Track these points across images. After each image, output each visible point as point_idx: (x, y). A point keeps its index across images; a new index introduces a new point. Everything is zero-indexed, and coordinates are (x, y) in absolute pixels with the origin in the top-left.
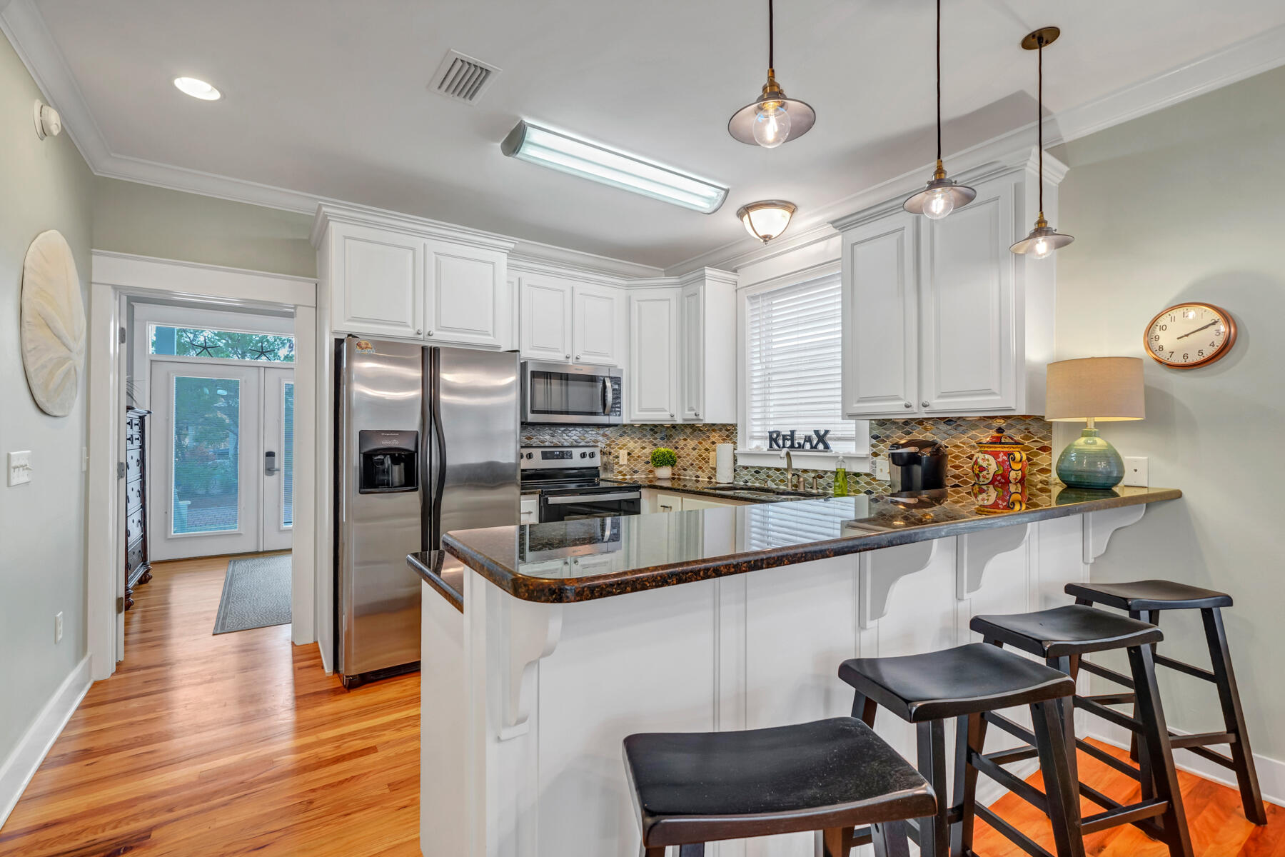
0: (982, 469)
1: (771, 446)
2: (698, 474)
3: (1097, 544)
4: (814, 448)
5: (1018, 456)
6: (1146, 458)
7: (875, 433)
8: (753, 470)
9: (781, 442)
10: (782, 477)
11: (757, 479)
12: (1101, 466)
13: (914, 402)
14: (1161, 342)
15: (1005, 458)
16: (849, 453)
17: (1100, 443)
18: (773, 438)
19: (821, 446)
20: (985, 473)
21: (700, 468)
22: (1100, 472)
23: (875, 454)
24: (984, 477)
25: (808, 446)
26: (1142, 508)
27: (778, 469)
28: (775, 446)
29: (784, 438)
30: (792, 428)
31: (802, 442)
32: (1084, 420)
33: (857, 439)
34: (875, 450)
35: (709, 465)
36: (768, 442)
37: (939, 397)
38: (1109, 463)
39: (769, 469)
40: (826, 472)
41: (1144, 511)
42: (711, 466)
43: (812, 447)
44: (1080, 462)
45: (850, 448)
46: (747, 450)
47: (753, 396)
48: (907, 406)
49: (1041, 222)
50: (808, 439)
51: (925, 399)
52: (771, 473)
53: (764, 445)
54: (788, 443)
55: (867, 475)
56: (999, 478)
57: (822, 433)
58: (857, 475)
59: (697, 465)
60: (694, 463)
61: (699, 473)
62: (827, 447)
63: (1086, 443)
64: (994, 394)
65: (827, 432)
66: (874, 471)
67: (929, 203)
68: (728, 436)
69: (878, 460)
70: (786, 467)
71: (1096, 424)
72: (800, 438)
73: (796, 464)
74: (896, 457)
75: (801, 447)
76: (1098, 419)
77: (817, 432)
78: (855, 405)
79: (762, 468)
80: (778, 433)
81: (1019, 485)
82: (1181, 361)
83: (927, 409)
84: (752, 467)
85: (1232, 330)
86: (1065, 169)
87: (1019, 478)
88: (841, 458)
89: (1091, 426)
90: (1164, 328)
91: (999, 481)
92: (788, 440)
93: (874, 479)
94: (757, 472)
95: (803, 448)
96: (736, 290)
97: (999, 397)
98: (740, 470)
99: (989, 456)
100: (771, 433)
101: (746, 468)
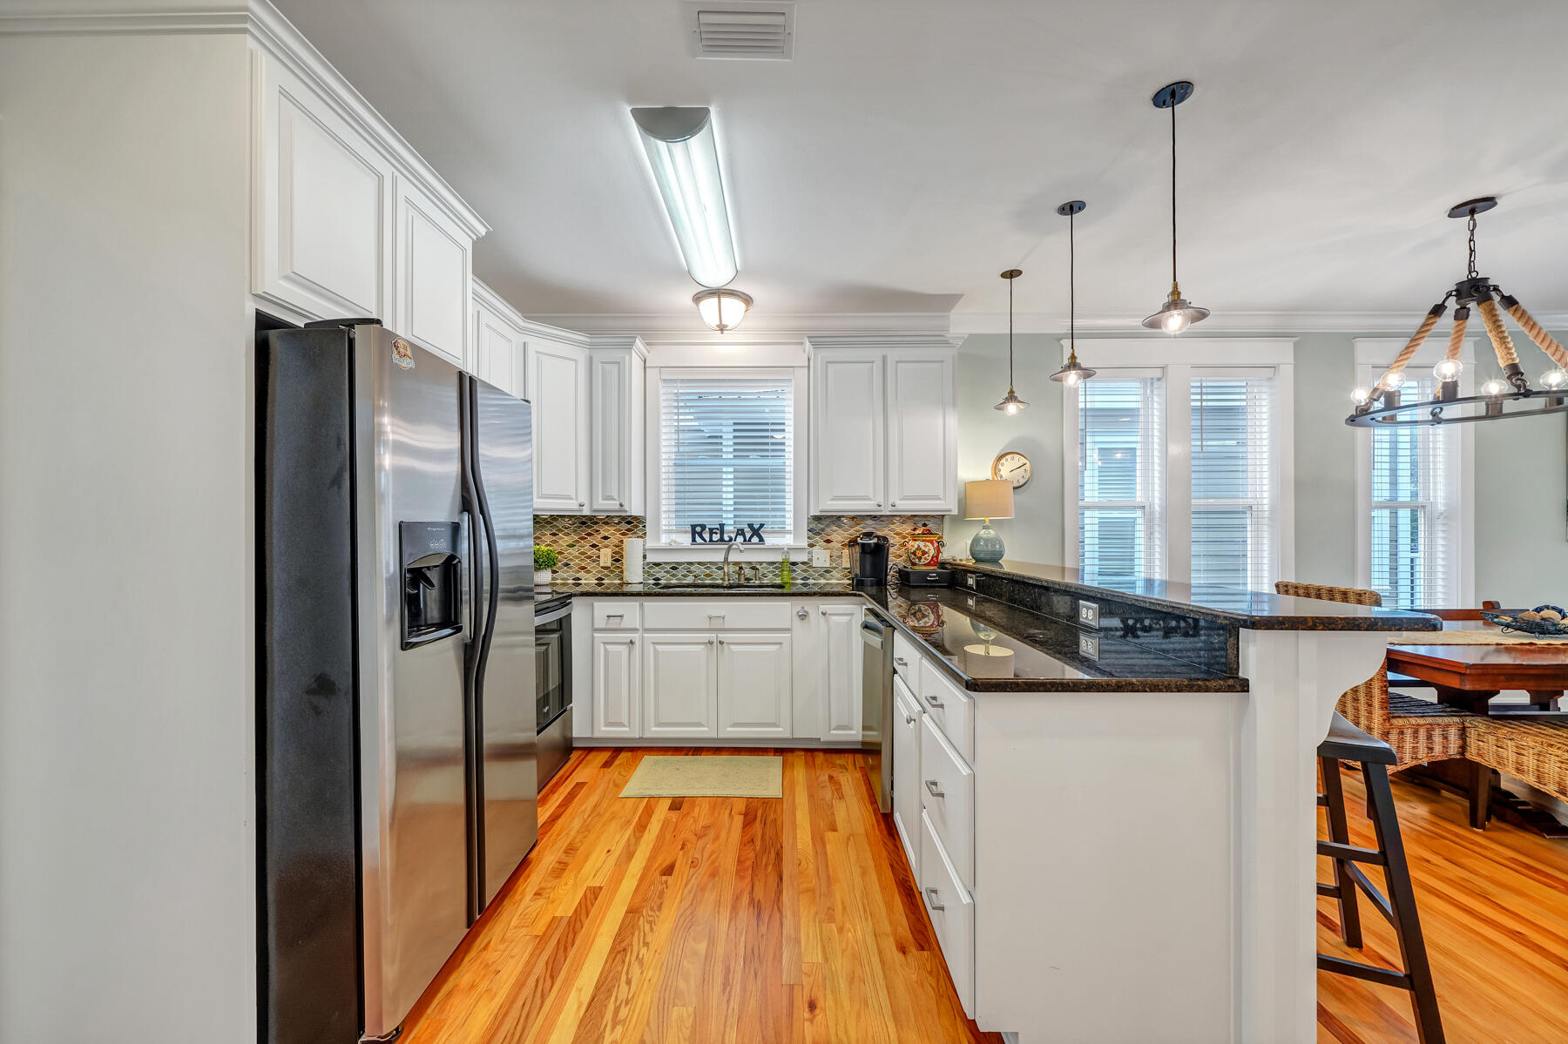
1: (694, 540)
2: (577, 575)
4: (747, 541)
7: (815, 527)
8: (668, 566)
9: (706, 536)
10: (708, 572)
11: (674, 575)
13: (883, 503)
14: (1001, 473)
16: (787, 545)
18: (697, 532)
19: (755, 539)
21: (583, 568)
23: (811, 545)
24: (925, 559)
25: (740, 539)
27: (701, 564)
28: (698, 539)
29: (712, 531)
30: (722, 520)
31: (733, 536)
32: (984, 519)
33: (794, 532)
34: (811, 541)
35: (598, 564)
36: (689, 536)
37: (902, 499)
39: (691, 564)
40: (761, 563)
42: (602, 565)
43: (745, 540)
45: (787, 540)
46: (661, 544)
50: (741, 532)
52: (692, 568)
53: (686, 540)
54: (716, 537)
55: (803, 563)
57: (756, 527)
58: (794, 564)
59: (577, 564)
60: (572, 563)
61: (582, 574)
62: (761, 540)
63: (985, 533)
65: (762, 525)
66: (811, 560)
68: (629, 530)
69: (815, 549)
72: (731, 531)
75: (732, 540)
76: (991, 518)
77: (751, 526)
79: (680, 564)
80: (703, 527)
84: (666, 563)
88: (777, 549)
89: (987, 523)
90: (1002, 465)
92: (716, 533)
93: (811, 567)
94: (674, 568)
95: (735, 541)
96: (645, 368)
97: (939, 501)
98: (649, 568)
99: (929, 544)
100: (693, 527)
101: (657, 565)
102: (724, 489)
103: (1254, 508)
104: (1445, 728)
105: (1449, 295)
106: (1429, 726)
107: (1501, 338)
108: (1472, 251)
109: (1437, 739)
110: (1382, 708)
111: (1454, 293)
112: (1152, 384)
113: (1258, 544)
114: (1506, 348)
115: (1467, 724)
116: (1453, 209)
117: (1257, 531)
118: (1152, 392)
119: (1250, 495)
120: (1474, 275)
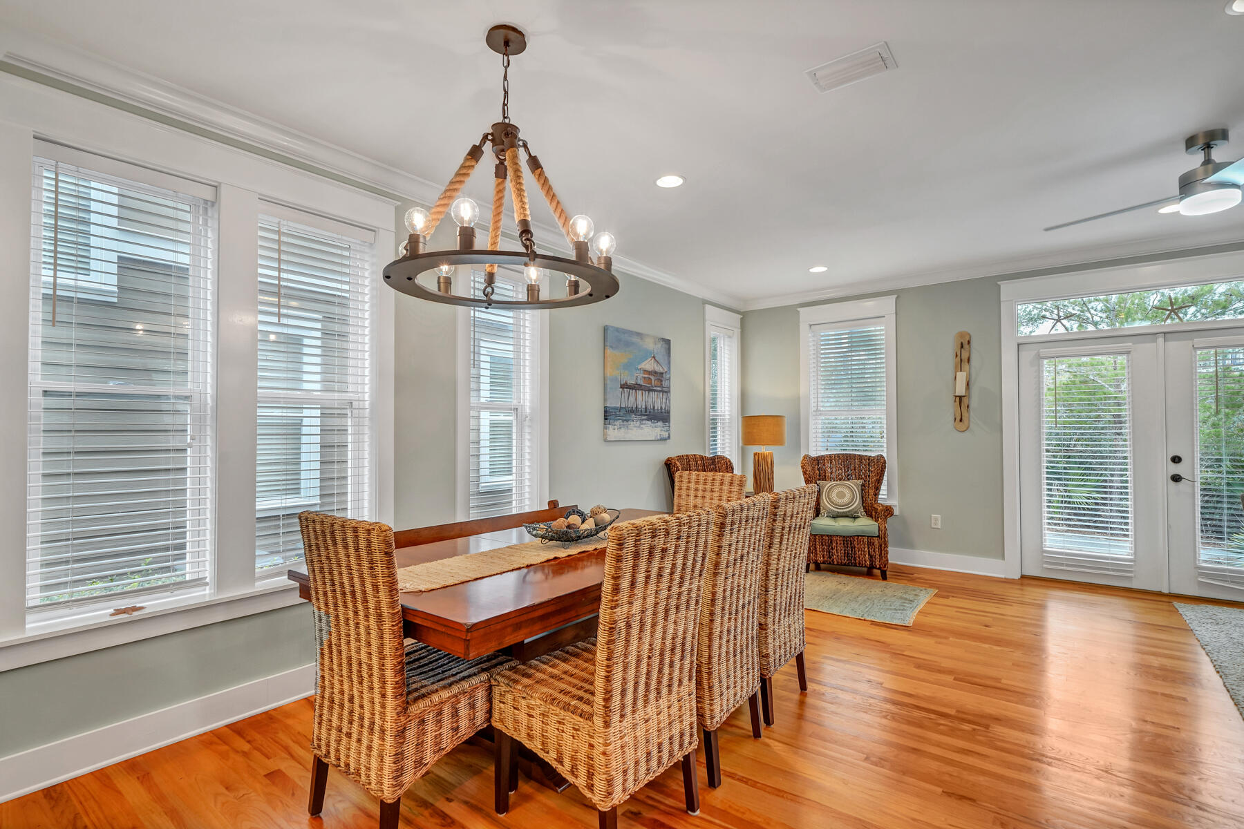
103: (355, 404)
104: (471, 694)
105: (485, 137)
106: (454, 700)
107: (518, 190)
108: (506, 93)
109: (464, 712)
110: (396, 697)
111: (490, 137)
112: (206, 210)
113: (358, 450)
114: (521, 201)
115: (493, 682)
116: (491, 29)
117: (358, 433)
118: (206, 221)
119: (351, 388)
120: (507, 121)
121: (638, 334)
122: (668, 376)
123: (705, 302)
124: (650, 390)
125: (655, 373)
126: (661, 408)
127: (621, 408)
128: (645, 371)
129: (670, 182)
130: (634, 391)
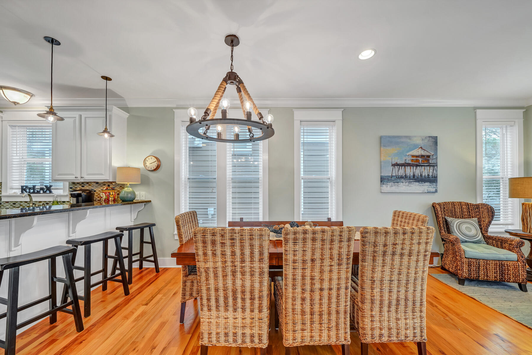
0: (101, 197)
1: (22, 192)
3: (134, 216)
4: (44, 192)
5: (111, 193)
6: (144, 193)
7: (71, 186)
8: (12, 204)
9: (27, 190)
10: (28, 205)
12: (129, 195)
13: (79, 177)
14: (147, 164)
15: (108, 194)
16: (60, 194)
17: (130, 190)
18: (23, 189)
19: (48, 192)
20: (102, 199)
22: (129, 197)
24: (102, 200)
25: (42, 192)
26: (143, 206)
27: (26, 202)
28: (24, 192)
29: (30, 189)
30: (34, 185)
32: (127, 183)
33: (64, 189)
36: (20, 190)
37: (87, 175)
38: (131, 194)
39: (21, 202)
40: (50, 202)
41: (144, 206)
43: (43, 192)
44: (125, 195)
45: (61, 192)
46: (8, 194)
47: (13, 170)
48: (76, 178)
49: (106, 129)
50: (42, 189)
51: (83, 176)
52: (22, 204)
53: (19, 192)
54: (32, 191)
55: (68, 202)
56: (106, 200)
57: (49, 187)
58: (64, 202)
62: (50, 192)
63: (127, 189)
64: (103, 175)
65: (51, 186)
66: (71, 200)
67: (48, 116)
70: (29, 201)
71: (130, 184)
72: (38, 189)
73: (34, 199)
74: (72, 195)
75: (38, 192)
76: (130, 183)
77: (46, 186)
78: (57, 176)
79: (16, 202)
80: (27, 187)
81: (113, 202)
82: (150, 169)
83: (83, 178)
84: (11, 202)
85: (159, 163)
86: (129, 115)
87: (113, 199)
88: (55, 196)
89: (128, 185)
90: (147, 161)
91: (106, 201)
92: (32, 189)
93: (71, 203)
94: (14, 204)
95: (39, 193)
96: (2, 121)
97: (104, 176)
98: (4, 204)
99: (104, 194)
100: (22, 187)
101: (8, 202)
102: (46, 171)
121: (406, 137)
122: (434, 157)
123: (475, 108)
124: (417, 166)
125: (422, 156)
126: (428, 175)
127: (392, 176)
128: (413, 156)
129: (367, 54)
130: (403, 167)
